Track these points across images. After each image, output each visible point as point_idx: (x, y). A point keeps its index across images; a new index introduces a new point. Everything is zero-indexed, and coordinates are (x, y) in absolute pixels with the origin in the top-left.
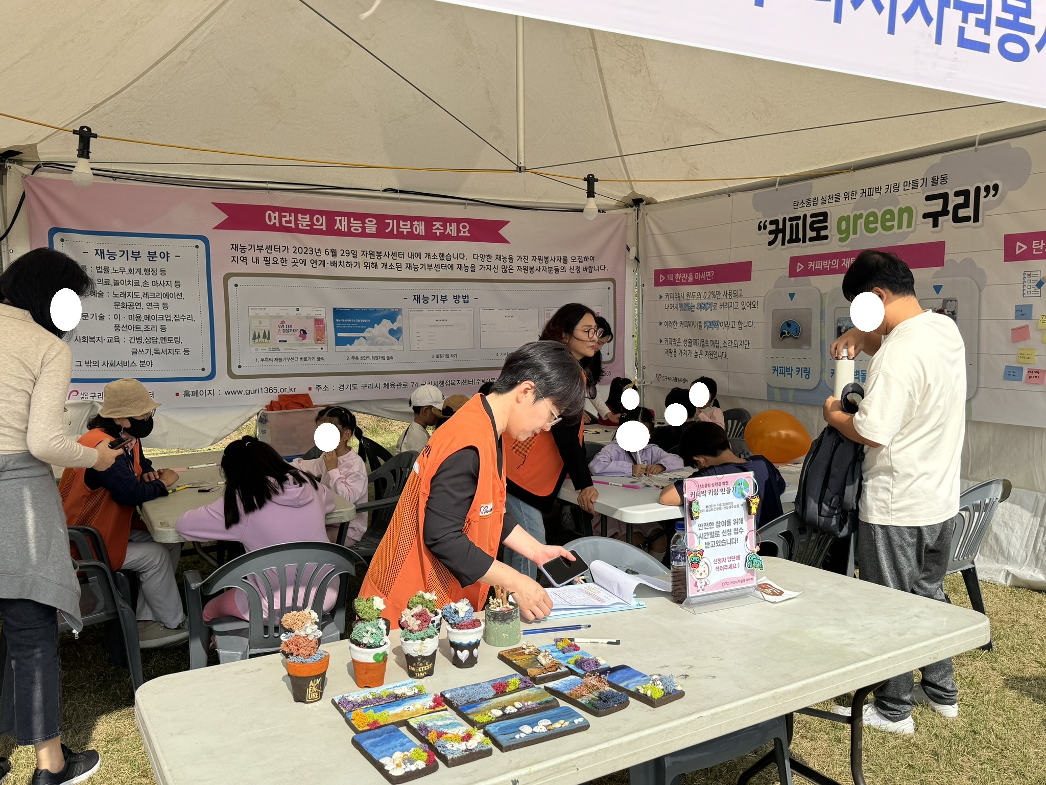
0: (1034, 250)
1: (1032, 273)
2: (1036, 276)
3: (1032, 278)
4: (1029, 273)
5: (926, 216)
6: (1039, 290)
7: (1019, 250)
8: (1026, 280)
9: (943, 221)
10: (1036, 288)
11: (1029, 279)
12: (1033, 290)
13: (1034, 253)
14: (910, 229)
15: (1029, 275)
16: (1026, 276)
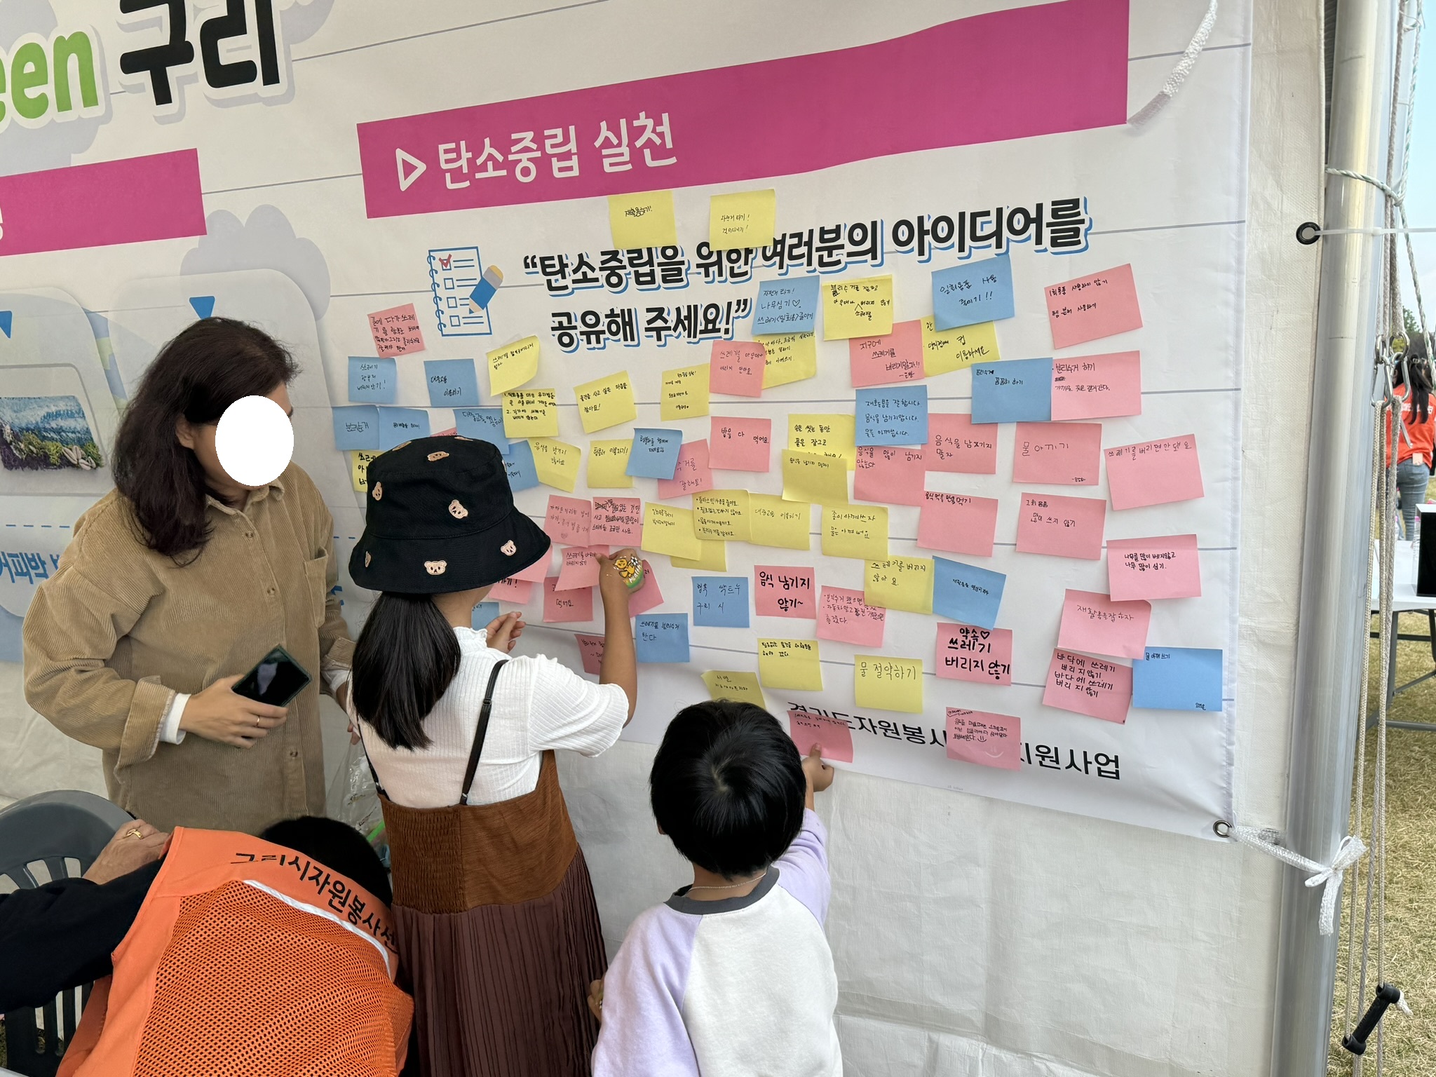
0: (448, 176)
1: (456, 255)
2: (465, 264)
3: (455, 273)
4: (444, 255)
5: (131, 63)
6: (483, 313)
7: (406, 175)
8: (439, 279)
9: (183, 81)
10: (475, 306)
11: (447, 274)
12: (463, 311)
13: (450, 186)
14: (97, 111)
15: (445, 263)
16: (437, 265)
